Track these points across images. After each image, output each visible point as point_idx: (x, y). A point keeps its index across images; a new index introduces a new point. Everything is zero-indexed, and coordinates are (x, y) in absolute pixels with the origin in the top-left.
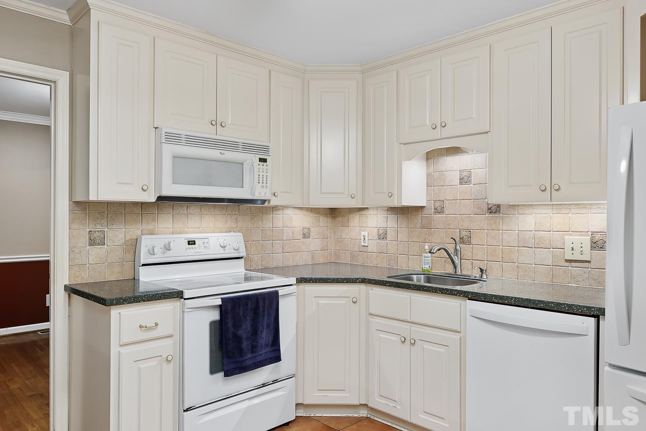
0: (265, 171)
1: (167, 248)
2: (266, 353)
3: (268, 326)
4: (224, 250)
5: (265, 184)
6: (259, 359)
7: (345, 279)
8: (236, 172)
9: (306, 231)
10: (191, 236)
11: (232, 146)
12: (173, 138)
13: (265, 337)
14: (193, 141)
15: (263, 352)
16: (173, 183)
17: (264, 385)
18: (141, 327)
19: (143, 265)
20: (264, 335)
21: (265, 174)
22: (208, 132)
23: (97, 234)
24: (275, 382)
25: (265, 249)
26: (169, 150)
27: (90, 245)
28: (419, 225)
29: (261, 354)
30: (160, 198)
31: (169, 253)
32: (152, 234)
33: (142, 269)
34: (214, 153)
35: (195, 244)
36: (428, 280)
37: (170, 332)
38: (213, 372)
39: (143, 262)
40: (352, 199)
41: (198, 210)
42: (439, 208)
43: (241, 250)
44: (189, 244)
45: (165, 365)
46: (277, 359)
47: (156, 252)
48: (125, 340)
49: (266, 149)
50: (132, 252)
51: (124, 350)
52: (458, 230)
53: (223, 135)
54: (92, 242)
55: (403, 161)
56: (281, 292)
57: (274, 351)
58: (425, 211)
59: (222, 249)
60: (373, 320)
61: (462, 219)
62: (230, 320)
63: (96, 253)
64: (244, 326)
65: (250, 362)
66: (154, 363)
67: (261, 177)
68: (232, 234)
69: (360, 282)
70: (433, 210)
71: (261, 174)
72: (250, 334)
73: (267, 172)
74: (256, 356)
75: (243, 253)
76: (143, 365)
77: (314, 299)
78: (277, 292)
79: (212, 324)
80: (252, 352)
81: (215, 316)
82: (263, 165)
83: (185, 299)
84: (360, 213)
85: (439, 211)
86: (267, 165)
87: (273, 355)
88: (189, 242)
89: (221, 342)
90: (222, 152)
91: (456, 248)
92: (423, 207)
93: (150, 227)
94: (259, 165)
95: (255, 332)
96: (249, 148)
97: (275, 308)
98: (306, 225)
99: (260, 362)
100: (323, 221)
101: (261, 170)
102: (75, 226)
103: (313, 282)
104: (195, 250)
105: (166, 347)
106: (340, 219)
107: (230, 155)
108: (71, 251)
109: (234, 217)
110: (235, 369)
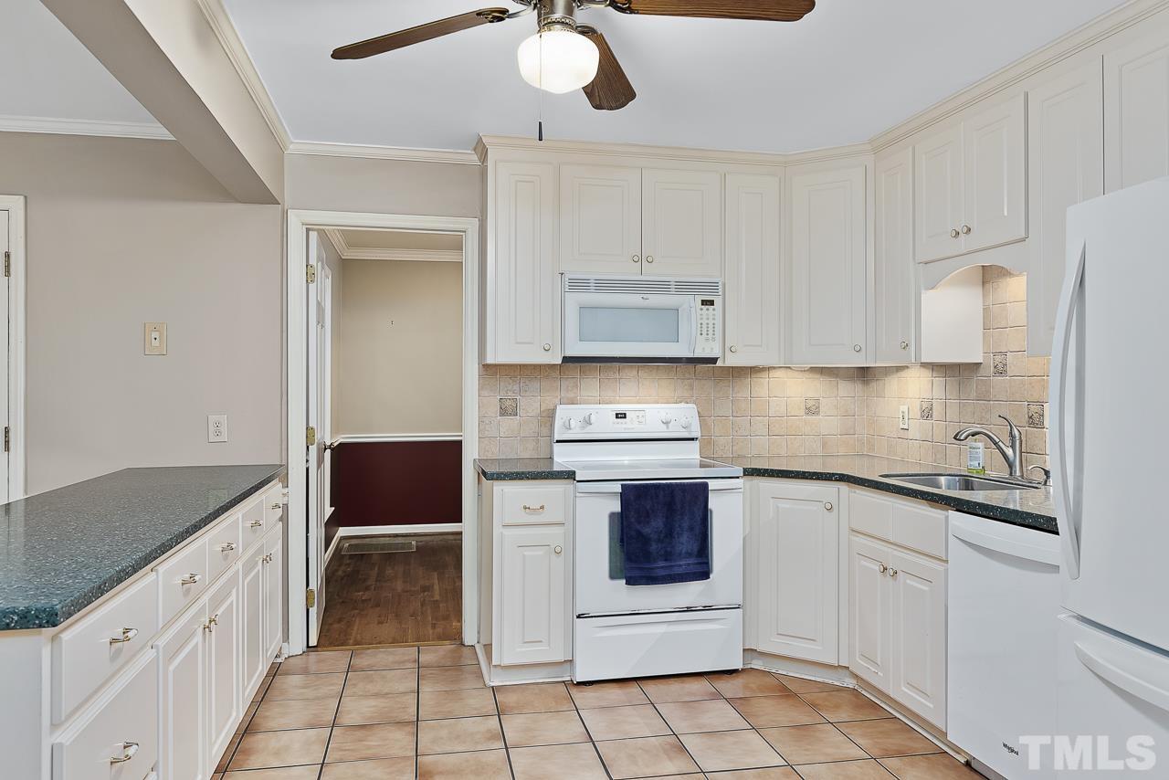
0: (711, 317)
1: (588, 422)
2: (689, 565)
3: (691, 529)
4: (668, 427)
5: (710, 336)
6: (677, 571)
7: (815, 473)
8: (669, 321)
9: (810, 403)
10: (621, 408)
11: (661, 287)
12: (578, 285)
13: (685, 543)
14: (604, 285)
15: (684, 564)
16: (580, 340)
17: (689, 610)
18: (525, 508)
19: (558, 441)
20: (684, 538)
21: (711, 322)
22: (631, 272)
23: (508, 403)
24: (707, 608)
25: (737, 429)
26: (574, 300)
27: (502, 415)
28: (974, 395)
29: (680, 566)
30: (566, 360)
31: (589, 428)
32: (573, 404)
33: (557, 447)
34: (634, 299)
35: (625, 417)
36: (968, 484)
37: (560, 519)
38: (612, 577)
39: (557, 438)
40: (858, 354)
41: (634, 372)
42: (1000, 365)
43: (693, 428)
44: (617, 417)
45: (554, 556)
46: (704, 573)
47: (572, 426)
48: (507, 521)
49: (713, 286)
50: (549, 424)
51: (507, 532)
52: (1026, 403)
53: (652, 273)
54: (503, 412)
55: (923, 291)
56: (712, 484)
57: (700, 563)
58: (982, 371)
59: (664, 426)
60: (857, 539)
61: (1030, 384)
62: (632, 513)
63: (509, 423)
64: (653, 524)
65: (662, 573)
66: (540, 552)
67: (705, 326)
68: (683, 405)
69: (836, 480)
70: (992, 368)
71: (705, 322)
72: (662, 535)
73: (714, 319)
74: (672, 566)
75: (696, 432)
76: (528, 552)
77: (772, 500)
78: (706, 485)
79: (612, 515)
80: (666, 560)
81: (616, 506)
82: (708, 309)
83: (578, 481)
84: (899, 374)
85: (1001, 371)
86: (714, 310)
87: (699, 569)
88: (617, 414)
89: (622, 541)
90: (645, 296)
91: (1011, 433)
92: (978, 365)
93: (571, 395)
94: (702, 309)
95: (670, 533)
96: (684, 287)
97: (702, 506)
98: (811, 394)
99: (678, 574)
100: (845, 388)
101: (705, 317)
102: (485, 393)
103: (769, 476)
104: (624, 426)
105: (555, 536)
106: (874, 384)
107: (656, 300)
108: (481, 422)
109: (686, 382)
110: (642, 577)
